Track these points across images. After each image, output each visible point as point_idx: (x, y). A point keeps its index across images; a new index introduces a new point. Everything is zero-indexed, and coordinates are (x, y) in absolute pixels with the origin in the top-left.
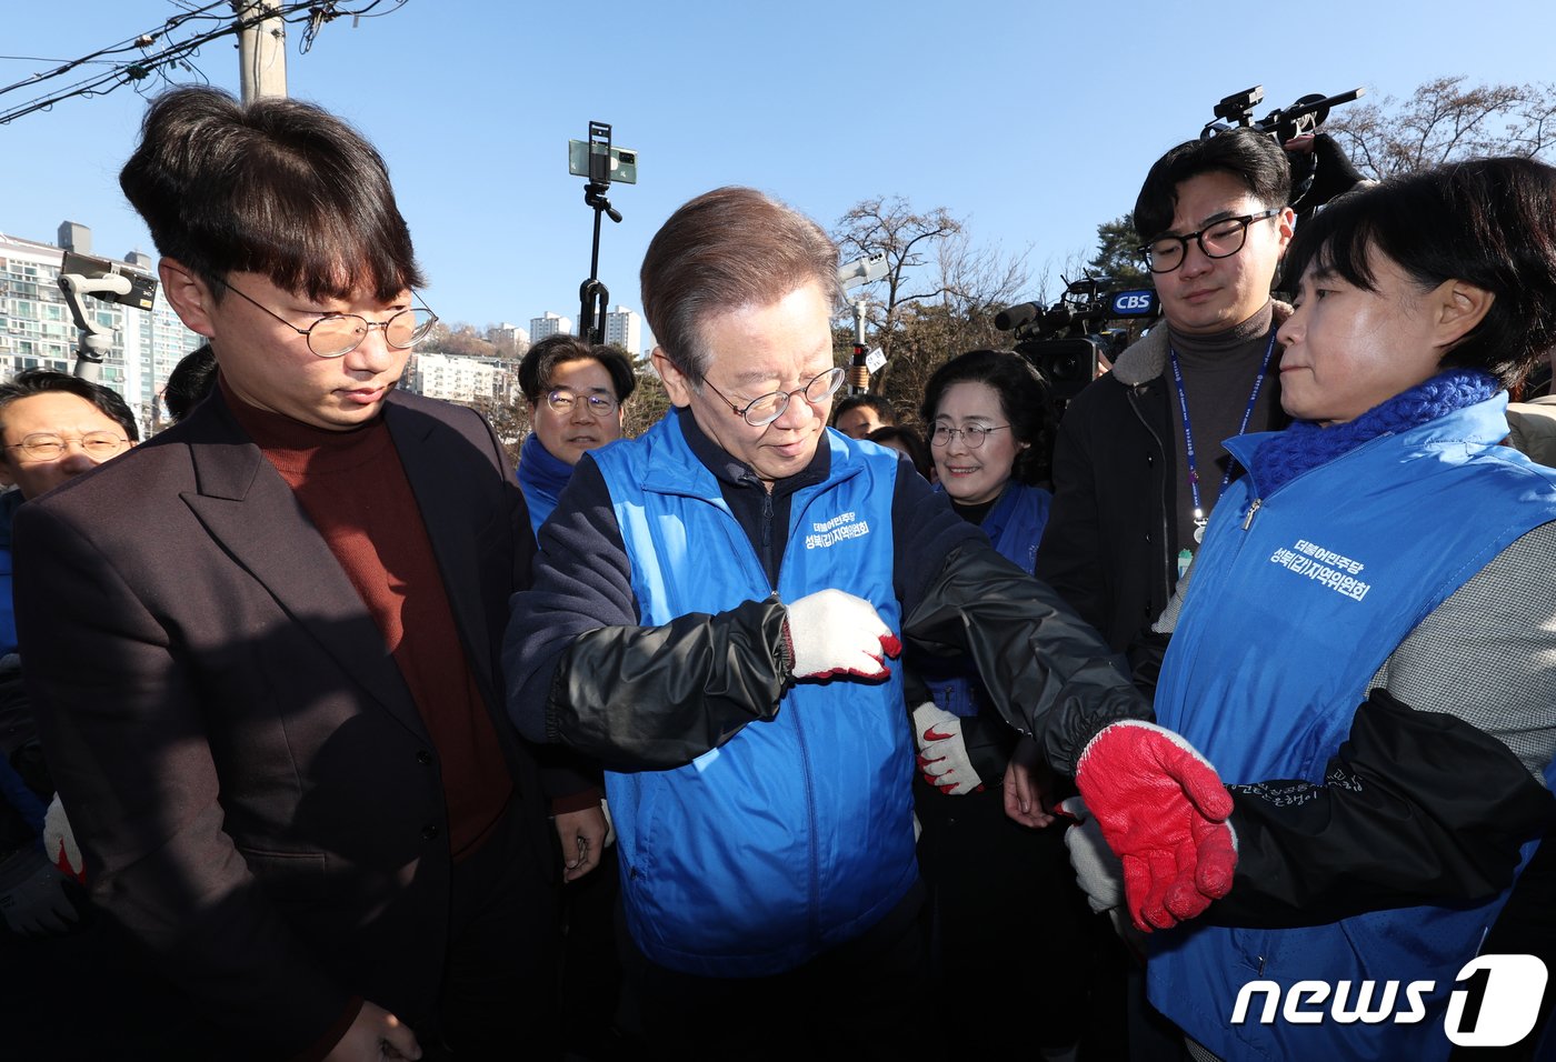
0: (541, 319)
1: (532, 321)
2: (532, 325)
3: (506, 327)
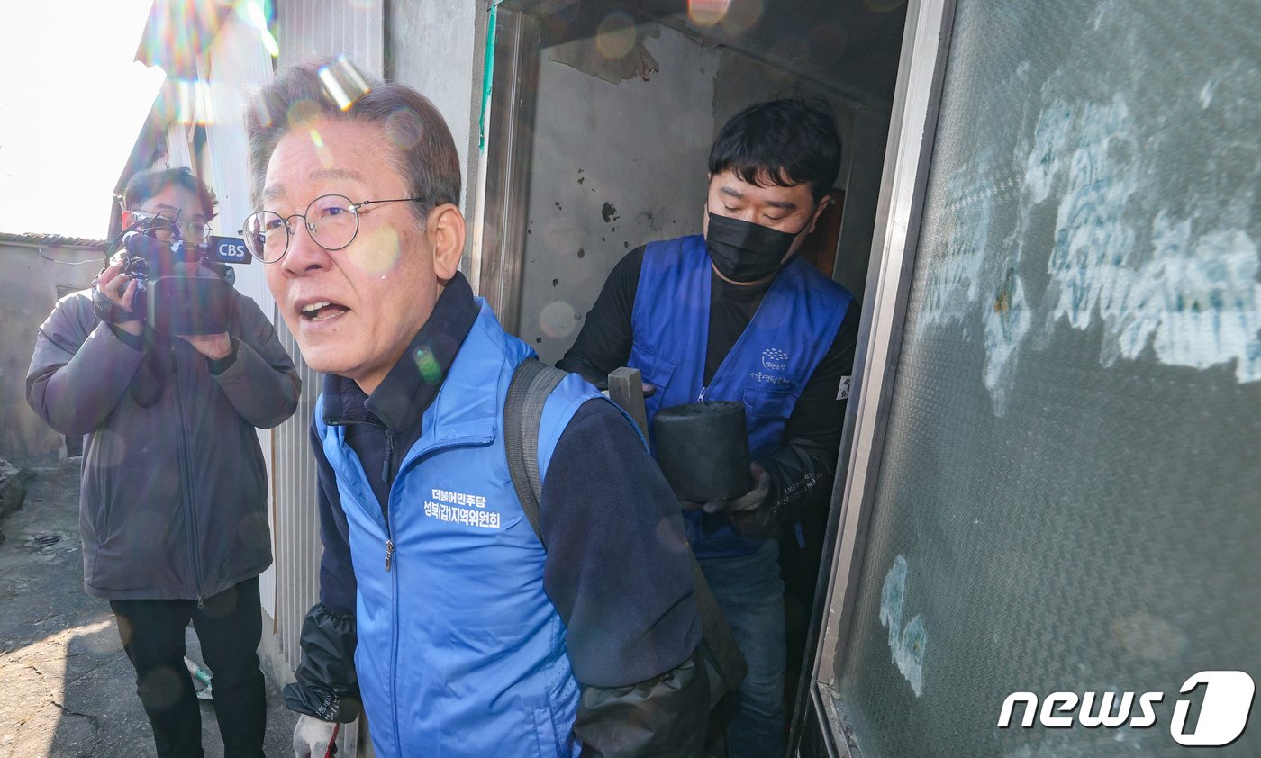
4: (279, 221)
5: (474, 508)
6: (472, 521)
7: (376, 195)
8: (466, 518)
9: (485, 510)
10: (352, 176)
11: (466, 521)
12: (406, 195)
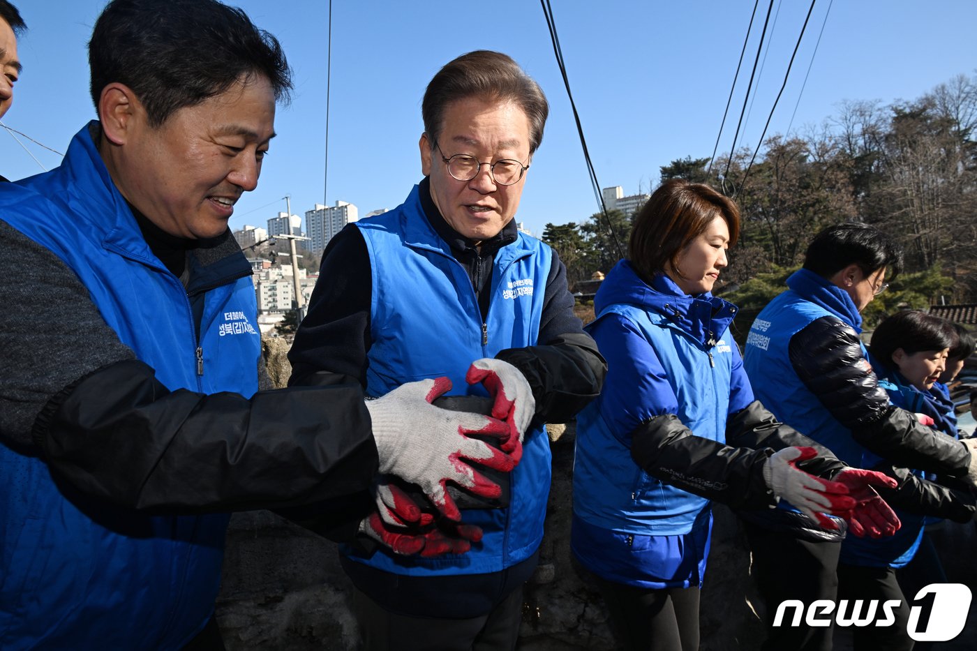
0: (276, 219)
1: (268, 221)
2: (269, 225)
3: (249, 228)
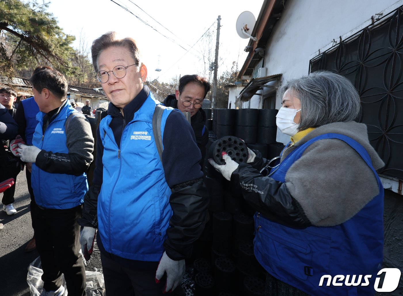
4: (105, 72)
5: (144, 135)
6: (144, 139)
7: (128, 64)
8: (143, 138)
9: (147, 135)
10: (122, 60)
11: (142, 139)
12: (135, 63)
